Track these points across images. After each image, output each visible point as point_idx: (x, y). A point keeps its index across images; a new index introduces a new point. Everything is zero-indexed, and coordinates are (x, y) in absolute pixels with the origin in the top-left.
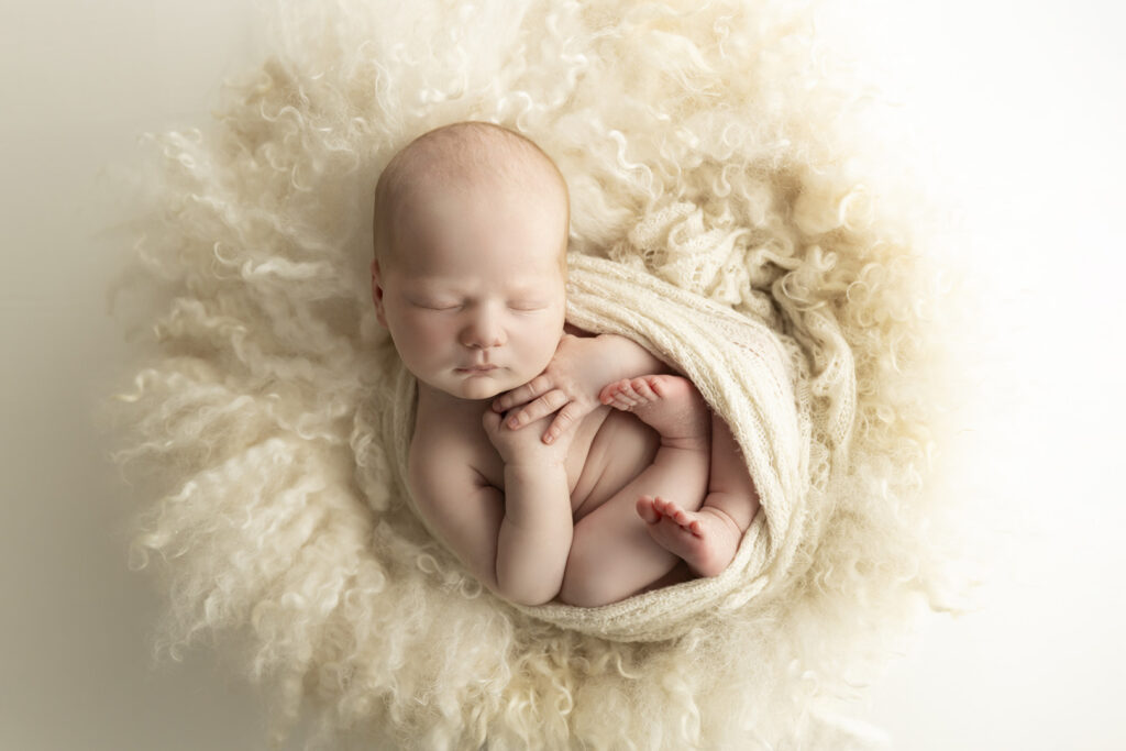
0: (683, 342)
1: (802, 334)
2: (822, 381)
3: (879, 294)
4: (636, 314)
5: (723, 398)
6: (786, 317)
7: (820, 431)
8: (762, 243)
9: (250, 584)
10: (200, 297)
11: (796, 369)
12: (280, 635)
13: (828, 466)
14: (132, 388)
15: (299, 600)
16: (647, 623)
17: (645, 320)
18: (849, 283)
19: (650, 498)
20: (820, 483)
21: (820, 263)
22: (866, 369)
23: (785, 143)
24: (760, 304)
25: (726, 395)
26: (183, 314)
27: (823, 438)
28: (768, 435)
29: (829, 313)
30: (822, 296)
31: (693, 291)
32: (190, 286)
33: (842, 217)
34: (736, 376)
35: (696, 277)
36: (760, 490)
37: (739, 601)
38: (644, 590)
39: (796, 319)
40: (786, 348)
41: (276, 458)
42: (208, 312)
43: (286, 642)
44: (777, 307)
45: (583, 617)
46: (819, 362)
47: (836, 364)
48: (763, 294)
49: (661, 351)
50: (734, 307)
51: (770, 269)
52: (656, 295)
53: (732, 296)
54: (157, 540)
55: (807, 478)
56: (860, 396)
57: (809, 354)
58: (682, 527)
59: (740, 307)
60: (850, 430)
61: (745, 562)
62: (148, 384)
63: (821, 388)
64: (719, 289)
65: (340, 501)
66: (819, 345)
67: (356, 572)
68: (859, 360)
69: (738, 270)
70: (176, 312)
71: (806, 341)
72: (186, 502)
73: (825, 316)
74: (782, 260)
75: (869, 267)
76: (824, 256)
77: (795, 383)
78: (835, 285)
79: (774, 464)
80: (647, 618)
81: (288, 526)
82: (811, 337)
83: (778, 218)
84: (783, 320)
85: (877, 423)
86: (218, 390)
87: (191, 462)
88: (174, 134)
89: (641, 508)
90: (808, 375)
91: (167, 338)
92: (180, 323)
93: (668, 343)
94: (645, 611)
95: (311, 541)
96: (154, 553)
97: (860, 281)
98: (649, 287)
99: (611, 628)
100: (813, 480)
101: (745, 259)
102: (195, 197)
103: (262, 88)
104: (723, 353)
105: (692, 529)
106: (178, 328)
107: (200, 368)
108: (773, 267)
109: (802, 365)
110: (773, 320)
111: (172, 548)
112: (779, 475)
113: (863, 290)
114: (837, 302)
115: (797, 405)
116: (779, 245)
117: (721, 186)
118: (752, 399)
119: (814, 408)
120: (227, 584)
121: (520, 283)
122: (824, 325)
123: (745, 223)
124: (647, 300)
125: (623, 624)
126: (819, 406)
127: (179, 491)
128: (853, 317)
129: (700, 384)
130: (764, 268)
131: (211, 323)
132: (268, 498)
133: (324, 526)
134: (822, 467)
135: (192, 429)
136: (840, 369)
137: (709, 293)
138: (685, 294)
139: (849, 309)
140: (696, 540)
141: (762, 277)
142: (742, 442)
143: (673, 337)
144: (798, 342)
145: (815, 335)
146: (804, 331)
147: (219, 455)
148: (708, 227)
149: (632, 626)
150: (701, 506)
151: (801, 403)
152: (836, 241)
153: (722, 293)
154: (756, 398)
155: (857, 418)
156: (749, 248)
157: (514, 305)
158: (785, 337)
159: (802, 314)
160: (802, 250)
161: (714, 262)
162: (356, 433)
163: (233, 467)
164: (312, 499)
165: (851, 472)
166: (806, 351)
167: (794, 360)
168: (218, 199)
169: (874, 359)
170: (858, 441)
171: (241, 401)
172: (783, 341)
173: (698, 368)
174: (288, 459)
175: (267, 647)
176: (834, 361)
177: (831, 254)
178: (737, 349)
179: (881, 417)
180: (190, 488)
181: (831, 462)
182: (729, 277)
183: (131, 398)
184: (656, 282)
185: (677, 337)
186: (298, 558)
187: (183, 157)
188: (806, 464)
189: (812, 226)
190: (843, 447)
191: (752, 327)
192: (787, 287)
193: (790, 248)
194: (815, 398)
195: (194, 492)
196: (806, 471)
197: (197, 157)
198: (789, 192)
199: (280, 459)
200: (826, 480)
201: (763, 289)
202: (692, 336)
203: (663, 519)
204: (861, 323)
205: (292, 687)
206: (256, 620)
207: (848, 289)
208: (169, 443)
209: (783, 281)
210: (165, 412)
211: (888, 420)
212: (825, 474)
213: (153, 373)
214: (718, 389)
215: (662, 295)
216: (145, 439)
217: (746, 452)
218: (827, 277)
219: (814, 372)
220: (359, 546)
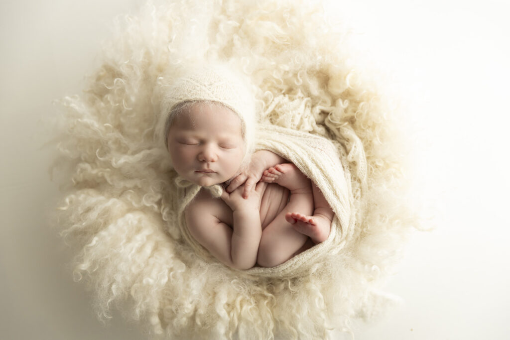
0: (290, 149)
1: (340, 138)
2: (351, 155)
3: (368, 114)
4: (271, 141)
5: (309, 170)
6: (332, 133)
7: (354, 176)
8: (317, 103)
9: (128, 278)
10: (86, 161)
11: (340, 153)
12: (145, 298)
13: (360, 190)
14: (64, 204)
15: (151, 281)
16: (297, 269)
17: (274, 143)
18: (355, 112)
20: (358, 197)
21: (342, 105)
22: (368, 147)
23: (319, 57)
24: (321, 130)
25: (310, 168)
26: (83, 170)
27: (355, 179)
28: (330, 182)
29: (349, 127)
30: (345, 120)
31: (292, 128)
32: (83, 159)
33: (348, 84)
34: (313, 161)
35: (293, 121)
36: (332, 206)
37: (335, 252)
38: (293, 255)
39: (336, 132)
40: (335, 145)
41: (130, 222)
42: (92, 168)
43: (147, 300)
44: (328, 130)
45: (270, 272)
46: (348, 147)
47: (355, 147)
48: (321, 126)
49: (282, 154)
50: (310, 132)
51: (323, 115)
52: (277, 133)
53: (308, 127)
54: (84, 266)
55: (352, 196)
56: (368, 158)
57: (344, 147)
58: (306, 223)
59: (313, 132)
60: (366, 172)
61: (333, 238)
62: (71, 202)
63: (351, 158)
64: (302, 126)
65: (160, 237)
66: (348, 141)
67: (172, 266)
68: (365, 144)
69: (309, 117)
70: (79, 170)
71: (342, 141)
72: (95, 245)
73: (348, 129)
74: (327, 108)
75: (361, 104)
76: (343, 101)
77: (341, 158)
78: (350, 114)
79: (335, 194)
80: (297, 267)
81: (140, 250)
82: (344, 139)
83: (322, 91)
84: (331, 134)
85: (376, 167)
86: (101, 198)
87: (94, 230)
88: (67, 97)
89: (288, 218)
90: (345, 154)
91: (78, 183)
92: (81, 175)
93: (284, 151)
94: (296, 264)
95: (151, 256)
96: (84, 273)
97: (359, 111)
98: (275, 130)
99: (283, 274)
100: (354, 197)
101: (311, 112)
102: (79, 120)
103: (102, 74)
104: (307, 152)
105: (310, 222)
106: (80, 177)
107: (91, 192)
108: (324, 113)
109: (342, 151)
110: (327, 135)
111: (92, 267)
112: (338, 198)
113: (361, 114)
114: (352, 121)
115: (343, 167)
116: (324, 102)
117: (298, 81)
118: (321, 169)
119: (350, 167)
120: (119, 278)
121: (224, 135)
122: (348, 132)
123: (309, 95)
124: (275, 136)
125: (288, 272)
126: (352, 166)
127: (91, 242)
128: (360, 126)
130: (320, 114)
131: (95, 172)
132: (129, 240)
133: (156, 249)
134: (357, 190)
135: (93, 216)
136: (357, 149)
137: (298, 128)
138: (290, 131)
139: (357, 123)
140: (314, 227)
141: (320, 118)
142: (320, 187)
143: (286, 148)
144: (339, 142)
145: (345, 137)
146: (341, 137)
147: (106, 224)
148: (292, 99)
149: (292, 272)
150: (313, 214)
151: (345, 166)
152: (347, 95)
153: (303, 127)
154: (323, 168)
155: (368, 167)
156: (313, 106)
157: (222, 146)
158: (333, 141)
159: (339, 129)
160: (334, 103)
161: (299, 114)
162: (163, 207)
163: (112, 228)
164: (149, 237)
165: (369, 188)
166: (343, 145)
167: (339, 149)
168: (90, 120)
169: (371, 141)
170: (370, 175)
171: (113, 201)
172: (333, 143)
173: (297, 160)
174: (135, 222)
175: (140, 303)
176: (354, 145)
177: (346, 101)
178: (312, 150)
179: (378, 164)
180: (95, 240)
181: (361, 188)
182: (306, 120)
183: (65, 208)
184: (277, 127)
185: (288, 147)
186: (147, 264)
188: (351, 190)
189: (336, 90)
190: (364, 180)
191: (319, 139)
192: (332, 119)
193: (329, 101)
194: (350, 163)
195: (97, 241)
196: (351, 193)
197: (78, 105)
198: (325, 79)
199: (132, 223)
200: (360, 195)
201: (322, 124)
202: (294, 147)
203: (298, 222)
204: (362, 127)
206: (133, 293)
207: (355, 114)
208: (84, 224)
209: (329, 117)
210: (80, 210)
211: (380, 164)
212: (359, 194)
213: (73, 196)
214: (306, 167)
215: (280, 132)
216: (73, 224)
217: (322, 191)
218: (346, 111)
219: (347, 153)
220: (172, 255)
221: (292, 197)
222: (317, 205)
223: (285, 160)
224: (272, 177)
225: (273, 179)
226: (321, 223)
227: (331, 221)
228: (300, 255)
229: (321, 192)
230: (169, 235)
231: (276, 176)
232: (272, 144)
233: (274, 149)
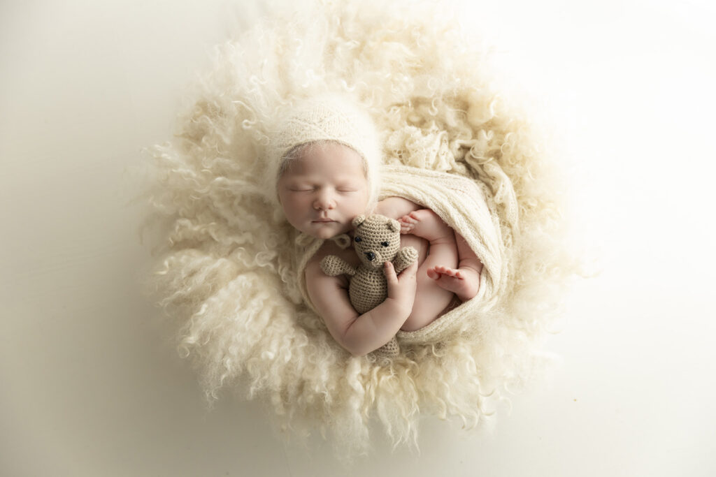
0: (427, 194)
1: (484, 177)
2: (498, 195)
3: (516, 147)
4: (402, 186)
5: (450, 217)
6: (474, 171)
7: (503, 220)
8: (455, 137)
9: (244, 351)
10: (185, 217)
11: (485, 194)
12: (263, 374)
13: (510, 236)
14: (163, 268)
15: (271, 355)
16: (445, 331)
17: (406, 187)
18: (501, 145)
19: (432, 268)
20: (509, 245)
21: (486, 137)
22: (518, 185)
23: (458, 80)
24: (461, 168)
25: (451, 215)
26: (182, 227)
27: (505, 223)
28: (476, 229)
29: (495, 163)
30: (490, 155)
31: (426, 168)
32: (181, 214)
33: (492, 113)
34: (455, 205)
35: (427, 159)
36: (479, 256)
37: (486, 309)
38: (439, 316)
39: (479, 170)
40: (478, 185)
41: (243, 284)
42: (193, 224)
43: (266, 377)
44: (469, 167)
45: (413, 337)
46: (494, 187)
47: (503, 186)
48: (461, 163)
49: (417, 200)
50: (447, 172)
51: (462, 150)
52: (410, 175)
53: (446, 166)
54: (192, 339)
55: (502, 243)
56: (518, 198)
57: (490, 187)
58: (453, 277)
59: (452, 171)
60: (517, 216)
61: (484, 293)
62: (170, 265)
63: (499, 200)
64: (438, 165)
65: (278, 302)
66: (493, 180)
67: (294, 336)
68: (514, 181)
69: (447, 154)
70: (177, 227)
71: (487, 180)
72: (204, 315)
73: (494, 165)
74: (467, 141)
75: (508, 135)
76: (487, 132)
77: (486, 200)
78: (495, 147)
79: (483, 242)
80: (443, 329)
81: (257, 317)
82: (488, 176)
83: (461, 122)
84: (472, 173)
85: (529, 207)
86: (207, 258)
87: (201, 296)
88: (157, 146)
89: (430, 274)
90: (491, 196)
91: (176, 243)
92: (180, 234)
93: (420, 197)
94: (442, 326)
95: (270, 324)
96: (192, 347)
97: (506, 143)
98: (406, 171)
99: (428, 338)
100: (505, 245)
101: (449, 147)
102: (174, 170)
103: (198, 113)
104: (446, 195)
105: (458, 277)
106: (179, 236)
107: (194, 252)
108: (465, 149)
109: (488, 191)
110: (468, 174)
111: (202, 339)
112: (487, 247)
113: (508, 147)
114: (497, 156)
115: (490, 210)
116: (464, 134)
117: (432, 109)
118: (464, 215)
119: (498, 211)
120: (234, 350)
121: (341, 178)
122: (494, 168)
123: (445, 126)
124: (407, 178)
125: (433, 335)
126: (500, 209)
127: (199, 311)
128: (507, 162)
129: (439, 213)
130: (459, 149)
131: (196, 229)
132: (244, 307)
133: (274, 316)
134: (508, 237)
135: (199, 279)
136: (506, 188)
137: (434, 168)
138: (424, 171)
139: (504, 158)
140: (461, 281)
141: (459, 154)
142: (464, 235)
143: (421, 192)
144: (483, 182)
145: (490, 175)
146: (485, 175)
147: (214, 290)
148: (424, 134)
149: (437, 335)
150: (458, 268)
151: (492, 209)
152: (490, 125)
153: (440, 167)
154: (466, 213)
155: (519, 209)
156: (450, 141)
157: (340, 189)
158: (476, 181)
159: (482, 166)
160: (475, 135)
161: (434, 151)
162: (280, 267)
163: (223, 293)
164: (265, 302)
165: (522, 232)
166: (488, 185)
167: (484, 190)
168: (185, 169)
169: (521, 178)
170: (522, 216)
171: (221, 260)
172: (476, 182)
173: (436, 205)
174: (250, 285)
176: (502, 184)
177: (490, 132)
178: (452, 192)
179: (531, 204)
180: (204, 308)
181: (512, 234)
182: (443, 158)
183: (164, 273)
184: (408, 168)
185: (423, 192)
186: (264, 333)
187: (164, 155)
188: (500, 237)
189: (478, 121)
190: (516, 226)
191: (459, 179)
192: (474, 154)
193: (470, 133)
194: (497, 205)
195: (207, 309)
196: (501, 240)
197: (171, 154)
198: (464, 106)
199: (246, 285)
200: (511, 243)
201: (462, 161)
202: (430, 190)
203: (443, 277)
204: (511, 163)
205: (277, 399)
206: (249, 368)
207: (501, 148)
208: (189, 289)
209: (471, 152)
210: (183, 274)
211: (534, 204)
212: (510, 240)
213: (172, 258)
214: (447, 213)
215: (413, 174)
216: (176, 290)
217: (468, 240)
218: (490, 144)
219: (494, 194)
220: (292, 323)
221: (432, 248)
222: (463, 256)
223: (420, 207)
224: (407, 227)
225: (408, 229)
226: (469, 276)
227: (480, 274)
228: (447, 314)
229: (466, 242)
230: (288, 299)
231: (411, 225)
232: (404, 190)
233: (407, 195)
